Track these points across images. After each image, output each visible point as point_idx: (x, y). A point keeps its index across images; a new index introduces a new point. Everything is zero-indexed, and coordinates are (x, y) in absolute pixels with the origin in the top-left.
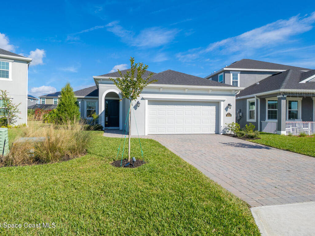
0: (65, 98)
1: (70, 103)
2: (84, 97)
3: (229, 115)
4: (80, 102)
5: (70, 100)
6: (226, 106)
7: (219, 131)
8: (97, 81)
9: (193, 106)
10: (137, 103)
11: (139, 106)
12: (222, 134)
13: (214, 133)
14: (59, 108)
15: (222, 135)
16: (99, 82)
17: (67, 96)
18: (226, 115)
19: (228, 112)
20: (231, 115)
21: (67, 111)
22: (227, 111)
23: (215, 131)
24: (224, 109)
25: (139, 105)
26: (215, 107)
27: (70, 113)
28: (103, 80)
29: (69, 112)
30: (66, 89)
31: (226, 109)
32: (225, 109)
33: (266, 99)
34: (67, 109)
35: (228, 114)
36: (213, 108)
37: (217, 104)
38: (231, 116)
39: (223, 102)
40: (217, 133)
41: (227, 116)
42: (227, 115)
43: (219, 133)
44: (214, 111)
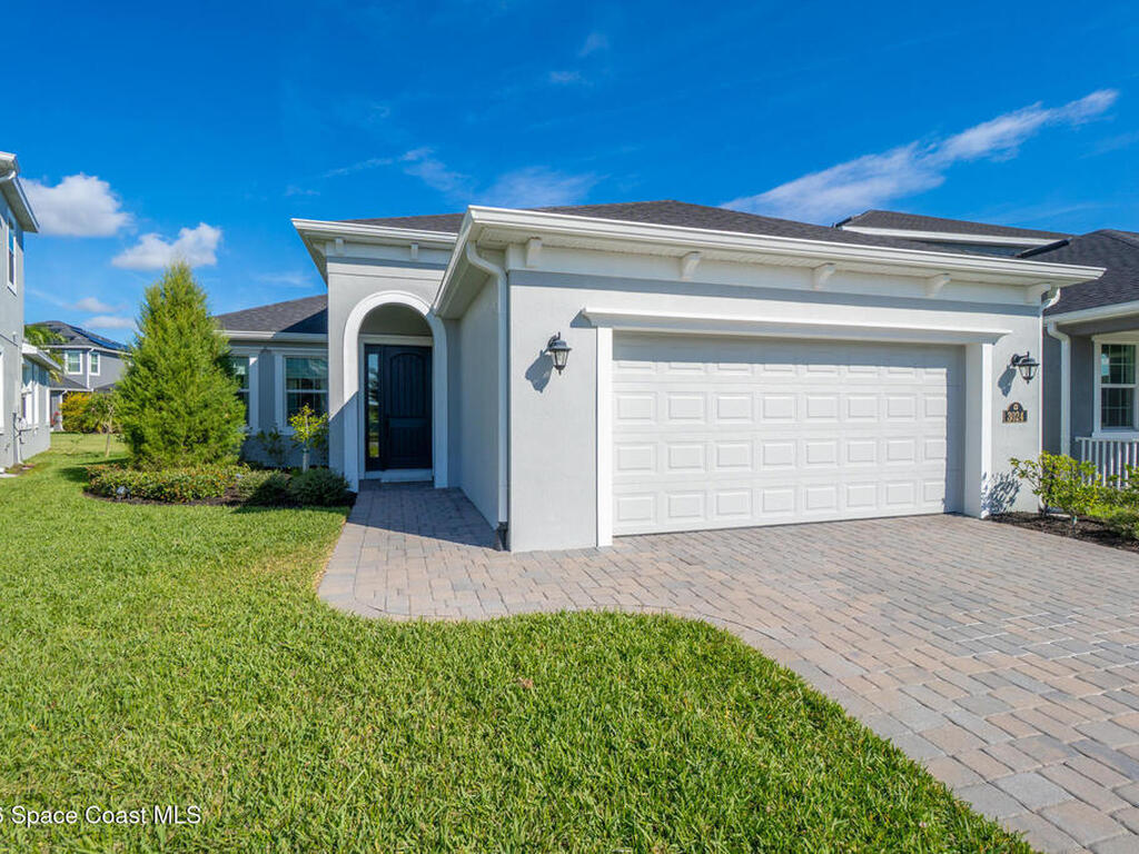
0: (160, 333)
1: (182, 360)
2: (268, 335)
3: (1015, 413)
4: (252, 360)
5: (187, 346)
6: (1005, 369)
7: (963, 498)
8: (315, 246)
9: (846, 368)
10: (550, 345)
11: (560, 368)
12: (985, 513)
13: (939, 507)
14: (130, 384)
15: (987, 519)
16: (328, 252)
17: (169, 323)
18: (1001, 416)
19: (1013, 397)
20: (1025, 413)
21: (171, 399)
22: (1005, 393)
23: (944, 501)
24: (996, 384)
25: (561, 356)
26: (945, 370)
27: (182, 410)
28: (350, 241)
29: (177, 403)
31: (1005, 383)
32: (1000, 385)
33: (1095, 338)
34: (170, 389)
35: (1011, 408)
36: (934, 380)
37: (955, 357)
38: (1025, 420)
39: (991, 345)
40: (956, 507)
41: (1006, 418)
42: (1006, 413)
43: (963, 509)
44: (942, 394)
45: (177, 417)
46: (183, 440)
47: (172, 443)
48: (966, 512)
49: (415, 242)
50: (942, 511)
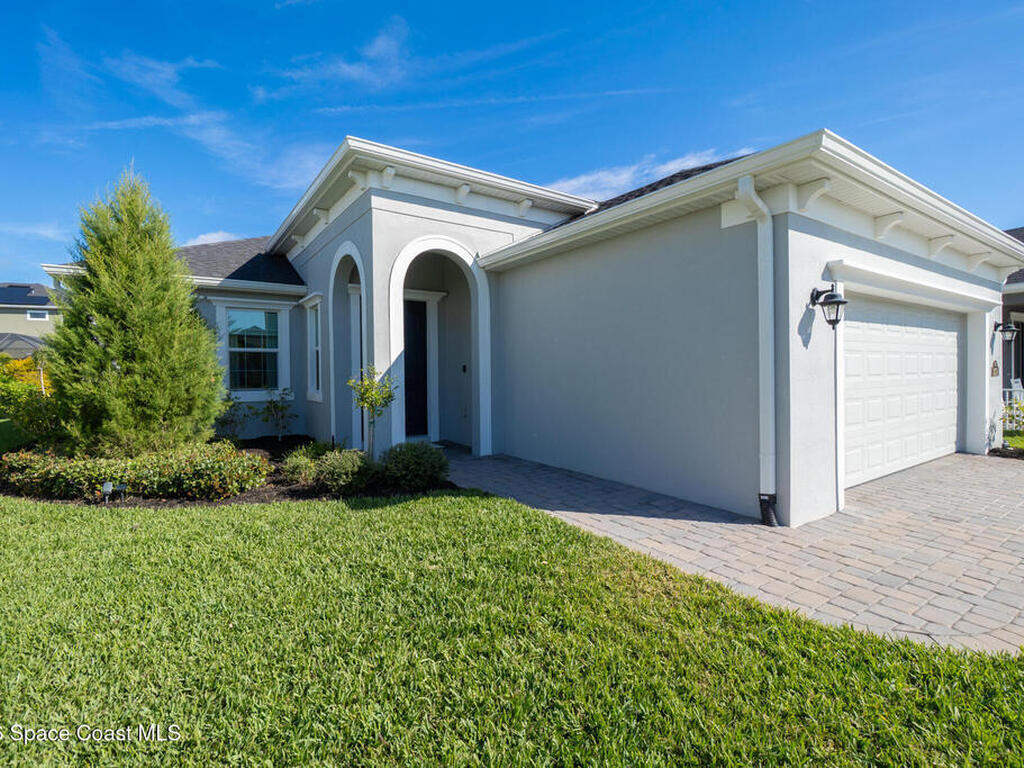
2: (215, 281)
6: (991, 333)
11: (833, 323)
12: (987, 451)
14: (75, 339)
15: (989, 455)
16: (373, 183)
19: (994, 357)
20: (998, 369)
21: (144, 358)
22: (992, 353)
23: (956, 443)
24: (989, 346)
26: (956, 334)
29: (155, 364)
30: (125, 218)
31: (992, 345)
35: (994, 366)
36: (949, 339)
38: (998, 373)
39: (989, 313)
40: (962, 450)
41: (993, 372)
43: (965, 448)
44: (952, 354)
45: (156, 382)
46: (162, 412)
47: (146, 418)
48: (968, 451)
49: (467, 182)
50: (954, 450)
